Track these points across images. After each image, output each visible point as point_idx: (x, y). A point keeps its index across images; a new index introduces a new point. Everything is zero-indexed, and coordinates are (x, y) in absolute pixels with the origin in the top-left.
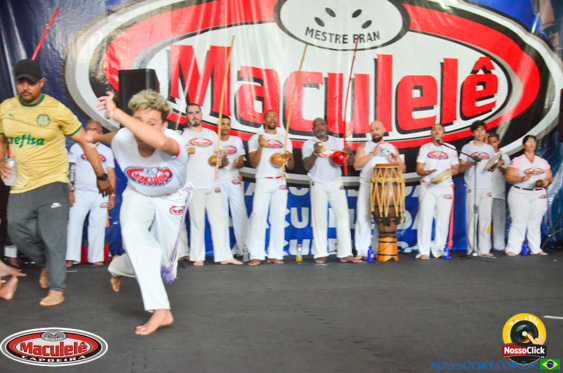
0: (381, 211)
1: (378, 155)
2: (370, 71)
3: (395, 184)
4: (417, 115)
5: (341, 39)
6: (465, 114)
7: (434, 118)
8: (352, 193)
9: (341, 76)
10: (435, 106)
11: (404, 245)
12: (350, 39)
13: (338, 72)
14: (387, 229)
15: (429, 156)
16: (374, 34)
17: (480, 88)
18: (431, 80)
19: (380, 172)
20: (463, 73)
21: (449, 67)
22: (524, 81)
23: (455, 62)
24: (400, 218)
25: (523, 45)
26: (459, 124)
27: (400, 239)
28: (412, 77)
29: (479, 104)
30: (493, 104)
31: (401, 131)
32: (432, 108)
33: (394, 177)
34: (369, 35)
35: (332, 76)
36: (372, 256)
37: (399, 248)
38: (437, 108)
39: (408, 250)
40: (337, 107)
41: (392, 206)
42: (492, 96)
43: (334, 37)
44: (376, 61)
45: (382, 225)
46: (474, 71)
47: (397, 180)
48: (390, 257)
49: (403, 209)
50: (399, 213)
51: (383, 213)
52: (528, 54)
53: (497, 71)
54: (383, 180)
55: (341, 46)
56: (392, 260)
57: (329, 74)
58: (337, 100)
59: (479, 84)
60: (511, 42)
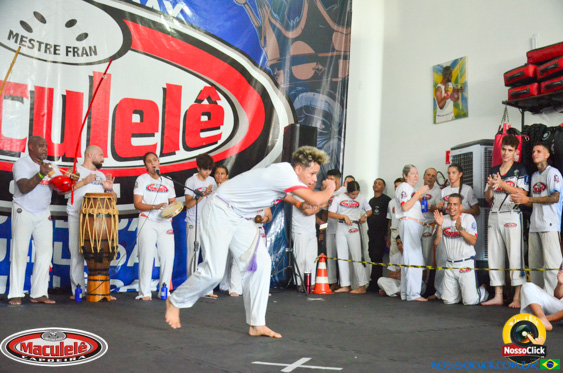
0: (92, 246)
1: (92, 183)
2: (84, 89)
3: (109, 216)
4: (136, 142)
5: (52, 50)
6: (188, 144)
7: (155, 146)
8: (60, 224)
9: (51, 91)
10: (156, 134)
11: (119, 283)
12: (62, 51)
13: (47, 86)
14: (99, 266)
15: (148, 188)
16: (90, 48)
17: (204, 118)
18: (153, 105)
19: (92, 201)
20: (187, 102)
21: (172, 93)
22: (251, 114)
23: (179, 89)
24: (113, 253)
25: (249, 78)
26: (182, 154)
27: (115, 277)
28: (133, 100)
29: (204, 135)
30: (219, 136)
31: (117, 157)
32: (153, 135)
33: (107, 208)
34: (84, 48)
35: (40, 90)
36: (81, 296)
37: (113, 287)
38: (158, 135)
39: (123, 289)
40: (45, 125)
41: (105, 240)
42: (219, 128)
43: (43, 46)
44: (91, 78)
45: (93, 261)
46: (199, 100)
47: (111, 211)
48: (101, 298)
49: (116, 243)
50: (113, 248)
51: (95, 249)
52: (254, 87)
53: (223, 103)
54: (95, 212)
55: (51, 57)
56: (105, 300)
57: (36, 87)
58: (45, 117)
59: (204, 114)
60: (238, 74)
